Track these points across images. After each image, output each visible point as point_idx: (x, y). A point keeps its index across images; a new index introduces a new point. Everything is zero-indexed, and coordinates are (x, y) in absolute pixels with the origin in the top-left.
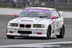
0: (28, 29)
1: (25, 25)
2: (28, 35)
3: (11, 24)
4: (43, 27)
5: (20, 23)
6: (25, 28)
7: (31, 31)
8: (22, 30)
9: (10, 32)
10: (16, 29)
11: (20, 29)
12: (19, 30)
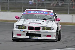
0: (37, 32)
1: (34, 27)
2: (37, 37)
3: (18, 27)
4: (53, 30)
5: (28, 25)
6: (34, 30)
7: (41, 33)
8: (31, 33)
9: (18, 35)
10: (24, 32)
11: (29, 31)
12: (28, 33)
